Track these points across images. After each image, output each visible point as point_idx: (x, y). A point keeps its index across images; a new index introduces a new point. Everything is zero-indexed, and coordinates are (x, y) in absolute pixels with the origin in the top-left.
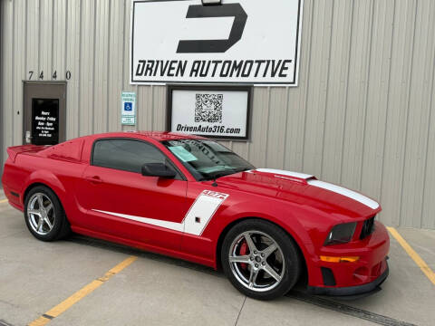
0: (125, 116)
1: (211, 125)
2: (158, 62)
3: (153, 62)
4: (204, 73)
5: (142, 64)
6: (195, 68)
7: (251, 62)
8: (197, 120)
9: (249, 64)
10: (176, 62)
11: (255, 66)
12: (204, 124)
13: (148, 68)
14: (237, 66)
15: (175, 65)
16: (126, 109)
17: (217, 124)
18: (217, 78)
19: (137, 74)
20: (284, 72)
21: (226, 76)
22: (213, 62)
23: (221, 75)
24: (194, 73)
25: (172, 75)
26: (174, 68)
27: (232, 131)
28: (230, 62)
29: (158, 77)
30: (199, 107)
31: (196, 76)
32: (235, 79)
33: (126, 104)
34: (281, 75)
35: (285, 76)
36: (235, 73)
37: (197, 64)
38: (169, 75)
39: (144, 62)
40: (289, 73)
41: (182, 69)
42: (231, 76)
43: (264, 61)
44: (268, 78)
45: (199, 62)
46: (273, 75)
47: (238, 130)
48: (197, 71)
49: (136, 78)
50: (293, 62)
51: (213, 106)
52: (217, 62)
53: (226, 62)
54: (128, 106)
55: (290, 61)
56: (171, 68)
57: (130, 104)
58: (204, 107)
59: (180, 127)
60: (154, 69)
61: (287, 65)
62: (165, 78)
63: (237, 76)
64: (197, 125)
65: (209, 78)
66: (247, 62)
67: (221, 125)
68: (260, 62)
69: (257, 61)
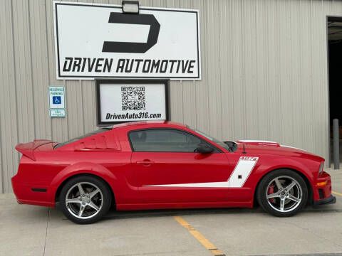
0: (54, 109)
1: (137, 112)
2: (85, 59)
3: (80, 59)
4: (128, 69)
5: (69, 61)
6: (121, 65)
7: (167, 61)
8: (124, 109)
9: (165, 63)
10: (102, 59)
11: (170, 64)
12: (131, 112)
13: (75, 65)
14: (156, 64)
15: (102, 63)
16: (54, 103)
17: (142, 111)
18: (140, 74)
19: (65, 70)
20: (191, 69)
21: (147, 71)
22: (136, 60)
23: (144, 71)
24: (120, 69)
25: (100, 71)
26: (101, 65)
27: (155, 116)
28: (150, 61)
29: (86, 73)
30: (125, 98)
31: (122, 71)
32: (154, 74)
33: (54, 98)
34: (189, 72)
35: (192, 72)
36: (155, 70)
37: (122, 62)
38: (96, 71)
39: (71, 59)
40: (195, 70)
41: (108, 65)
42: (151, 72)
43: (176, 61)
44: (180, 74)
45: (124, 60)
46: (184, 71)
47: (159, 115)
48: (122, 67)
49: (63, 73)
50: (197, 62)
51: (137, 97)
52: (139, 61)
53: (146, 61)
54: (57, 100)
55: (194, 61)
56: (98, 65)
57: (59, 98)
58: (130, 97)
59: (109, 116)
60: (81, 65)
61: (192, 64)
62: (93, 73)
63: (157, 72)
64: (124, 113)
65: (133, 74)
66: (163, 61)
67: (145, 112)
68: (173, 62)
69: (170, 61)
